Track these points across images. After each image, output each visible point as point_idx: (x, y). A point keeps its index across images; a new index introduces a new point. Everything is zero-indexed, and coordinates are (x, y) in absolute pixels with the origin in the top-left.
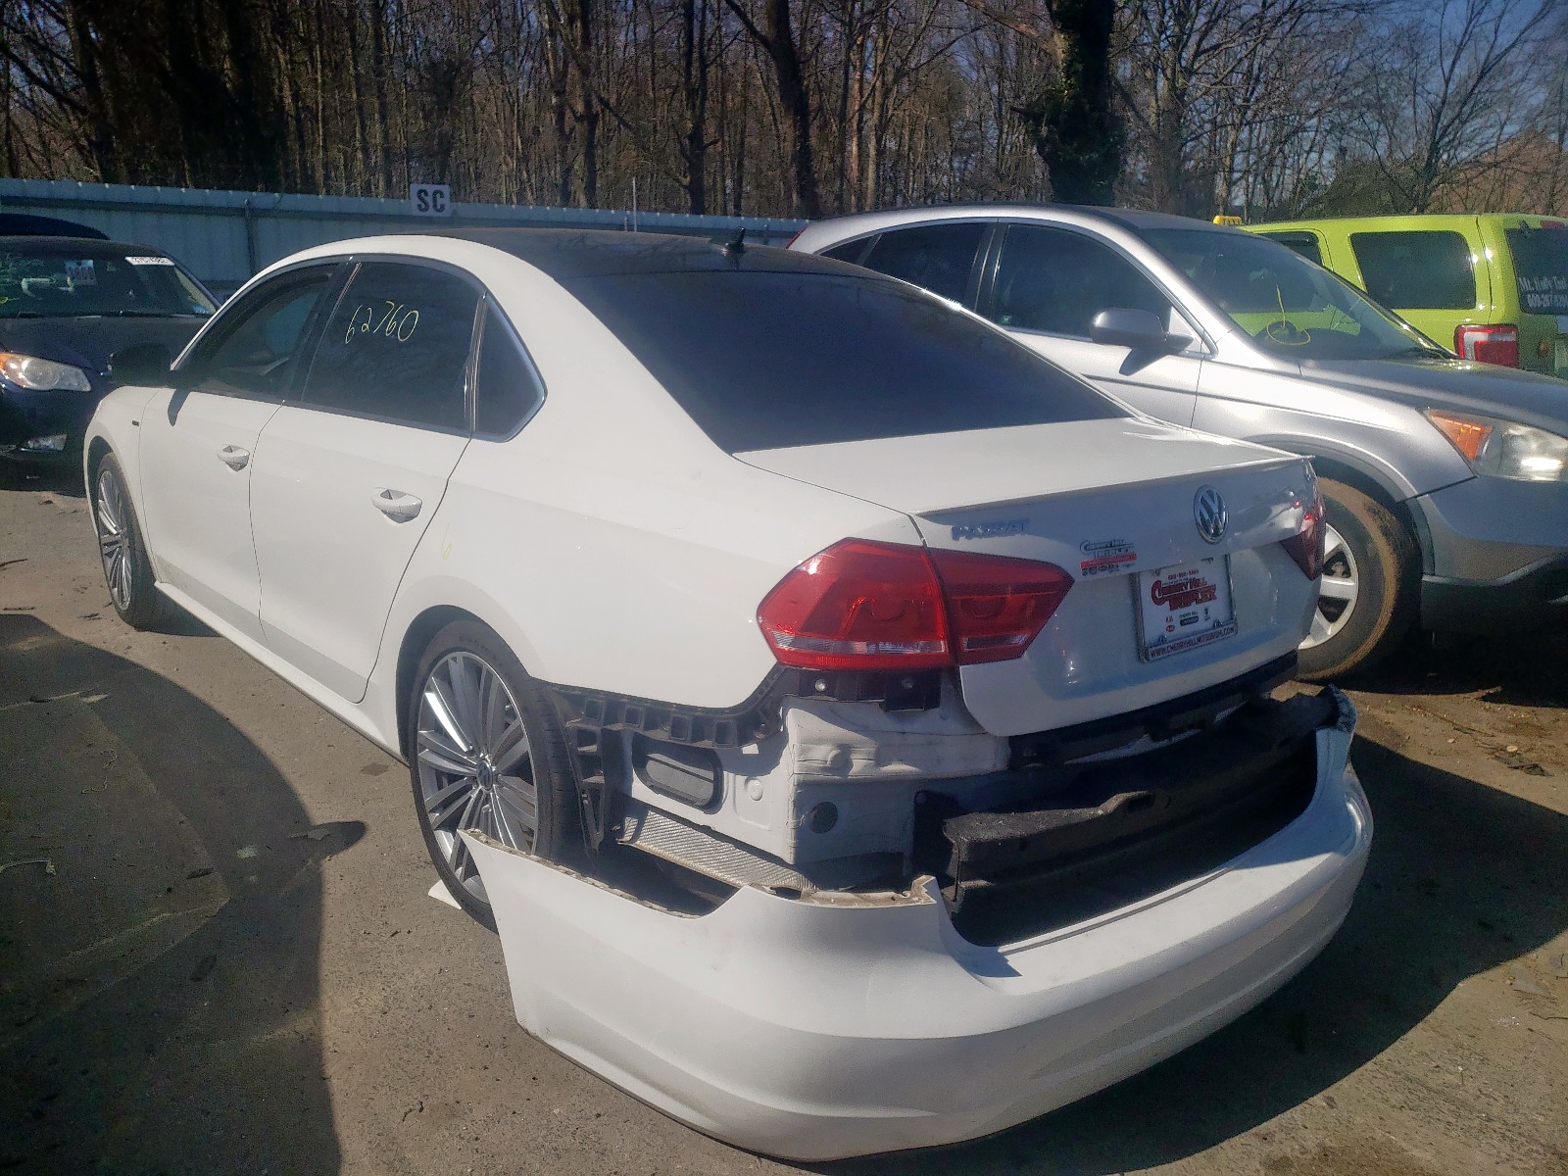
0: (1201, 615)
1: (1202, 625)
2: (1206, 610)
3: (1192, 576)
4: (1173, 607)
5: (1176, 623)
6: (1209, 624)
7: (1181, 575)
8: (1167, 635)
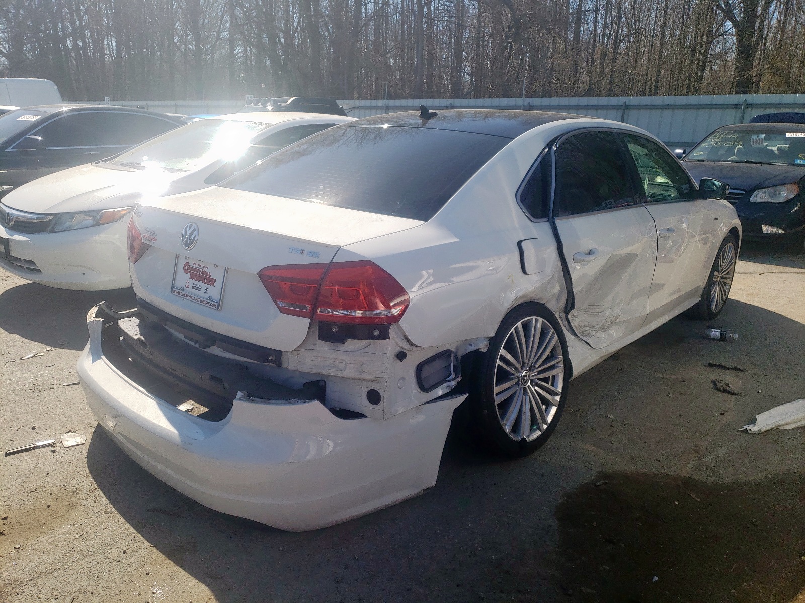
0: (203, 290)
1: (202, 294)
2: (207, 289)
3: (204, 269)
4: (191, 278)
5: (191, 285)
6: (207, 296)
7: (198, 265)
8: (185, 288)
